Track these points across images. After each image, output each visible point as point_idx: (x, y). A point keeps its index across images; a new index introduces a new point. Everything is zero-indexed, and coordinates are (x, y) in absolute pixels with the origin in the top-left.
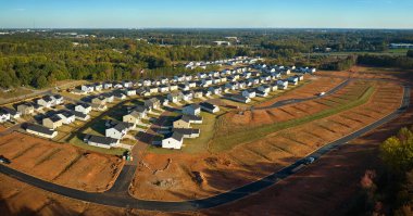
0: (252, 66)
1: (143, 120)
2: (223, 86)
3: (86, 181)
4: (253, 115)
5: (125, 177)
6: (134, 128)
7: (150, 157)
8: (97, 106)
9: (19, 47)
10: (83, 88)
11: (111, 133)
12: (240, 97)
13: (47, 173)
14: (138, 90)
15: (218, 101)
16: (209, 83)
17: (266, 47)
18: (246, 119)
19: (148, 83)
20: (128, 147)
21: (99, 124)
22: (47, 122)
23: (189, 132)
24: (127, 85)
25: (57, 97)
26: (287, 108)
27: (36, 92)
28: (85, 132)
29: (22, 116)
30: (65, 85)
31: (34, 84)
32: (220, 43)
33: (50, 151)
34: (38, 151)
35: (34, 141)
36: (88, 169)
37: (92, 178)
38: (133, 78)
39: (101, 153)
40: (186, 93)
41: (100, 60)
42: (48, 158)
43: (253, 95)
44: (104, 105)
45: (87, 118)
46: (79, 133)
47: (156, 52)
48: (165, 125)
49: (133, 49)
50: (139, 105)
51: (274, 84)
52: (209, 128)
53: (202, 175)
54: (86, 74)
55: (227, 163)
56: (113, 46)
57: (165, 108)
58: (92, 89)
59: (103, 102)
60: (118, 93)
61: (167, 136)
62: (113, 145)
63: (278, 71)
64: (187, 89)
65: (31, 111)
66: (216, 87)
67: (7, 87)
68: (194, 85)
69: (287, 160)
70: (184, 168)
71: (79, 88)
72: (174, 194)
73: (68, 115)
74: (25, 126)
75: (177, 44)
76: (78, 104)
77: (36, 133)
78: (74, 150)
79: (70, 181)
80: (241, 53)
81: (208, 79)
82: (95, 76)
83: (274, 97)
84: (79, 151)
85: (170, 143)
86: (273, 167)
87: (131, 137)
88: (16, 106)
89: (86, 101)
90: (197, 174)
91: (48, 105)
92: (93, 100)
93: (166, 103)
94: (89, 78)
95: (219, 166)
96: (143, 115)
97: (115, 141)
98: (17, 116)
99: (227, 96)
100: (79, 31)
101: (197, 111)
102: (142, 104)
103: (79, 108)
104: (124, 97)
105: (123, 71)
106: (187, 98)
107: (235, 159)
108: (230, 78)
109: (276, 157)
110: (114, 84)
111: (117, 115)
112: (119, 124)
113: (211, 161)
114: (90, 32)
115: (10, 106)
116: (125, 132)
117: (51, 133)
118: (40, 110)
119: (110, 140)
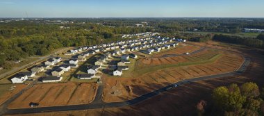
0: (153, 37)
1: (104, 63)
2: (139, 46)
3: (83, 99)
4: (152, 60)
5: (99, 92)
6: (100, 67)
7: (109, 81)
8: (81, 59)
10: (72, 51)
11: (90, 71)
12: (146, 51)
13: (63, 101)
14: (100, 49)
15: (137, 53)
16: (133, 44)
17: (161, 27)
18: (149, 62)
19: (105, 46)
20: (99, 77)
21: (84, 68)
22: (54, 73)
23: (124, 67)
24: (94, 47)
25: (57, 58)
26: (168, 58)
27: (42, 58)
28: (77, 73)
29: (37, 74)
30: (60, 51)
31: (39, 53)
32: (138, 25)
33: (61, 88)
34: (54, 91)
35: (49, 86)
36: (82, 92)
37: (85, 97)
38: (97, 43)
39: (87, 82)
40: (122, 49)
41: (78, 35)
42: (61, 92)
43: (153, 51)
44: (85, 58)
45: (77, 66)
46: (74, 75)
47: (108, 30)
48: (114, 65)
49: (96, 29)
50: (101, 56)
51: (163, 46)
52: (133, 65)
53: (130, 88)
54: (72, 44)
55: (140, 82)
56: (84, 27)
57: (114, 57)
58: (77, 51)
59: (84, 57)
60: (90, 51)
61: (115, 70)
62: (92, 77)
63: (165, 40)
64: (123, 47)
65: (42, 69)
66: (136, 46)
67: (18, 60)
68: (126, 46)
69: (165, 83)
70: (123, 84)
71: (69, 51)
72: (120, 98)
73: (66, 67)
74: (40, 79)
75: (117, 26)
76: (71, 60)
77: (50, 81)
78: (74, 84)
79: (76, 101)
80: (148, 30)
81: (132, 43)
82: (77, 44)
83: (162, 52)
84: (76, 84)
85: (117, 73)
86: (158, 86)
87: (100, 72)
88: (30, 69)
89: (75, 58)
90: (128, 87)
91: (53, 64)
92: (79, 57)
93: (114, 55)
94: (74, 45)
95: (137, 83)
96: (104, 61)
97: (93, 75)
98: (33, 75)
99: (141, 51)
100: (63, 20)
101: (128, 58)
102: (103, 56)
103: (71, 62)
104: (94, 53)
105: (91, 40)
106: (123, 52)
107: (144, 80)
108: (142, 42)
109: (160, 81)
110: (88, 47)
111: (91, 62)
112: (94, 67)
113: (133, 81)
114: (70, 20)
115: (25, 70)
116: (96, 70)
117: (59, 78)
118: (48, 67)
119: (90, 75)
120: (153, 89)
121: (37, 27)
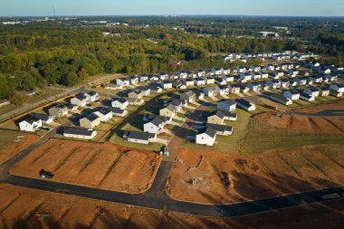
0: (301, 63)
1: (178, 114)
2: (263, 83)
3: (129, 181)
4: (292, 120)
5: (162, 174)
6: (170, 122)
7: (184, 153)
8: (133, 100)
9: (37, 41)
10: (119, 81)
11: (148, 127)
12: (280, 97)
13: (92, 179)
14: (175, 83)
15: (255, 98)
16: (248, 78)
17: (324, 41)
18: (283, 122)
19: (184, 76)
20: (165, 142)
21: (137, 119)
22: (84, 122)
23: (222, 128)
24: (163, 78)
25: (92, 94)
26: (336, 119)
27: (68, 91)
28: (124, 128)
29: (56, 120)
30: (99, 80)
31: (64, 82)
32: (265, 33)
33: (92, 153)
34: (79, 155)
35: (74, 145)
36: (129, 168)
37: (133, 179)
38: (169, 70)
39: (140, 149)
40: (222, 87)
41: (134, 51)
42: (90, 162)
43: (296, 97)
44: (140, 99)
45: (125, 114)
46: (117, 130)
47: (193, 43)
48: (199, 121)
49: (170, 39)
50: (175, 98)
51: (326, 87)
52: (243, 126)
53: (231, 177)
54: (121, 67)
55: (255, 168)
56: (147, 35)
57: (200, 102)
58: (127, 82)
59: (140, 96)
60: (154, 86)
61: (201, 131)
62: (151, 140)
63: (333, 74)
64: (224, 83)
65: (65, 112)
66: (255, 83)
67: (32, 90)
68: (231, 79)
70: (214, 167)
71: (114, 82)
72: (204, 195)
73: (105, 112)
74: (61, 130)
75: (216, 34)
76: (115, 99)
77: (75, 136)
78: (115, 149)
79: (115, 184)
80: (290, 47)
81: (246, 74)
82: (130, 68)
83: (322, 103)
84: (120, 149)
85: (204, 139)
87: (167, 131)
88: (46, 109)
89: (123, 96)
90: (225, 174)
91: (83, 104)
92: (130, 94)
93: (201, 97)
94: (124, 71)
95: (248, 170)
96: (179, 109)
97: (153, 135)
98: (50, 121)
99: (266, 95)
100: (110, 19)
101: (233, 108)
102: (178, 97)
103: (116, 104)
104: (160, 90)
105: (159, 63)
106: (223, 93)
107: (264, 165)
108: (272, 74)
109: (307, 174)
110: (150, 76)
111: (153, 109)
112: (157, 119)
113: (240, 162)
114: (121, 20)
115: (39, 110)
116: (161, 126)
117: (90, 133)
118: (75, 109)
119: (148, 135)
120: (286, 190)
121: (66, 33)
